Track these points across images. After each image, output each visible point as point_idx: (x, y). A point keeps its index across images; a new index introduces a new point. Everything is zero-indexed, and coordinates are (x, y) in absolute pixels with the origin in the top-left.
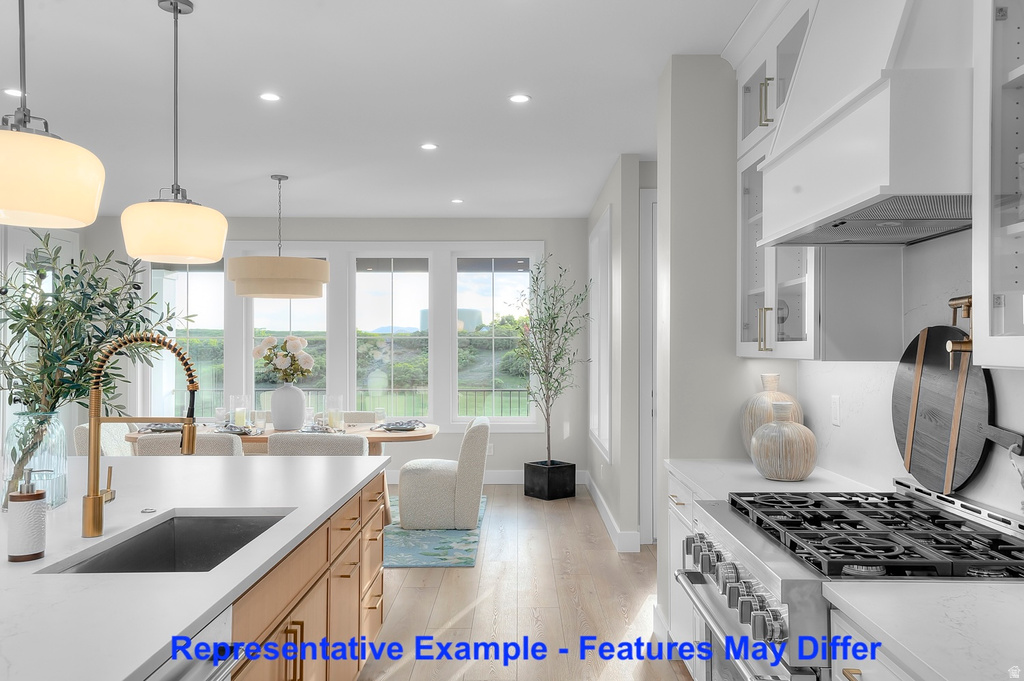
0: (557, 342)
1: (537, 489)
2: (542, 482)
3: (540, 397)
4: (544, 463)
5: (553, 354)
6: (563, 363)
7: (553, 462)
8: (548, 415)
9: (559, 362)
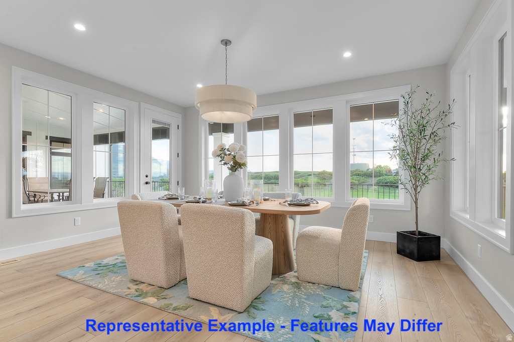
0: (423, 147)
1: (408, 251)
2: (413, 247)
3: (409, 186)
4: (412, 233)
5: (420, 156)
6: (429, 162)
7: (420, 233)
8: (417, 199)
9: (425, 161)
